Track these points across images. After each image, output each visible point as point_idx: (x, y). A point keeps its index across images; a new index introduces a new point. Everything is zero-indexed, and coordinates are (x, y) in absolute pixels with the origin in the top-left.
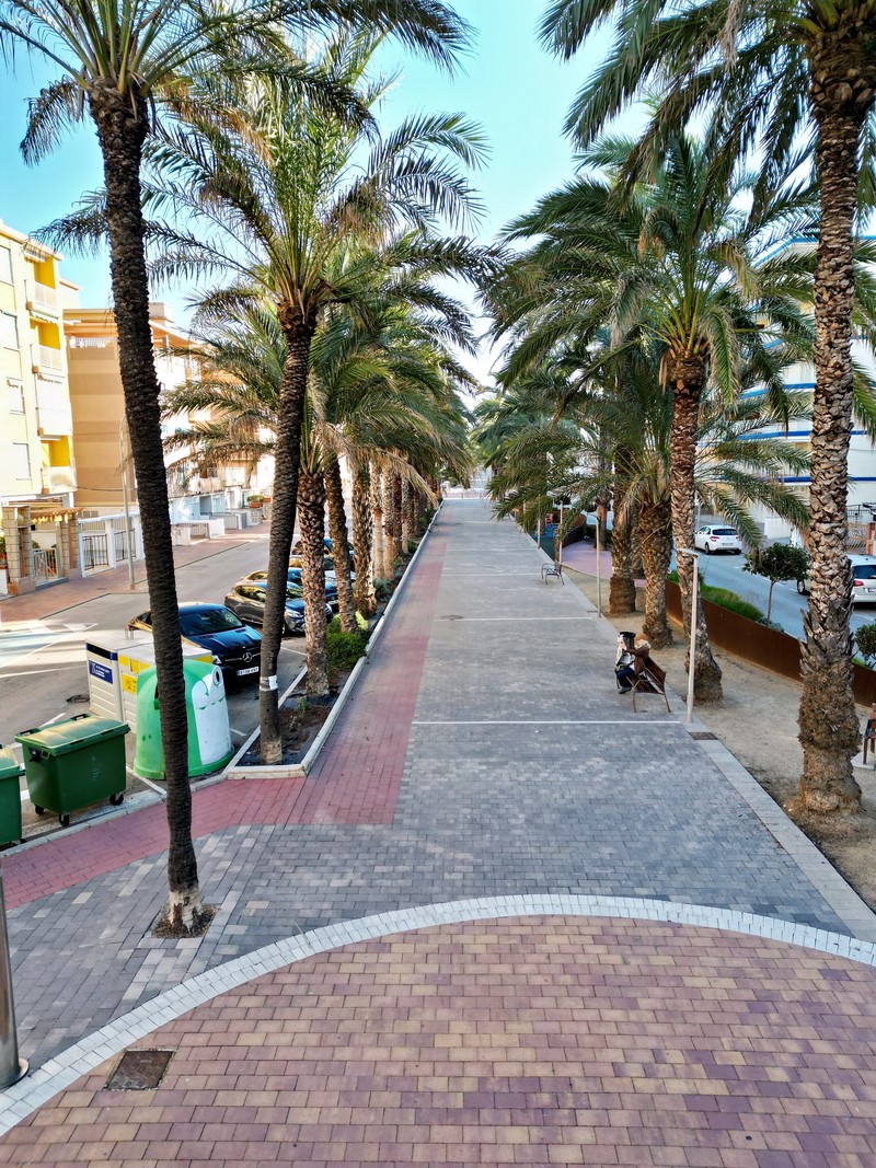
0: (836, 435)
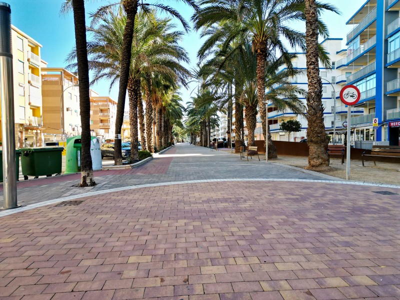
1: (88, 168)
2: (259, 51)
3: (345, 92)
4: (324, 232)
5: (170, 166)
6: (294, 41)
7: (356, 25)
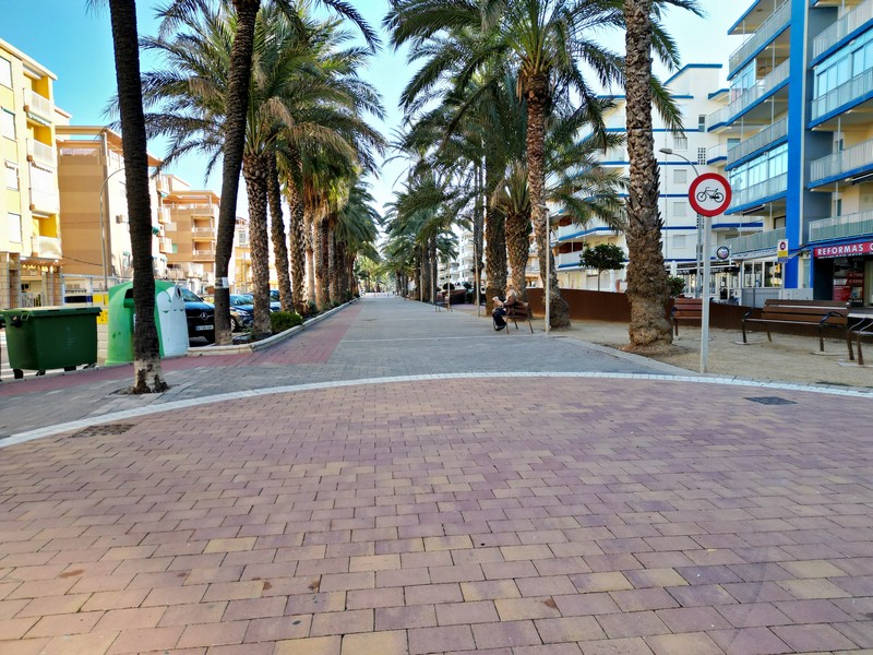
0: (642, 64)
1: (149, 354)
2: (531, 95)
3: (701, 188)
4: (619, 483)
5: (339, 346)
6: (607, 72)
7: (748, 37)
